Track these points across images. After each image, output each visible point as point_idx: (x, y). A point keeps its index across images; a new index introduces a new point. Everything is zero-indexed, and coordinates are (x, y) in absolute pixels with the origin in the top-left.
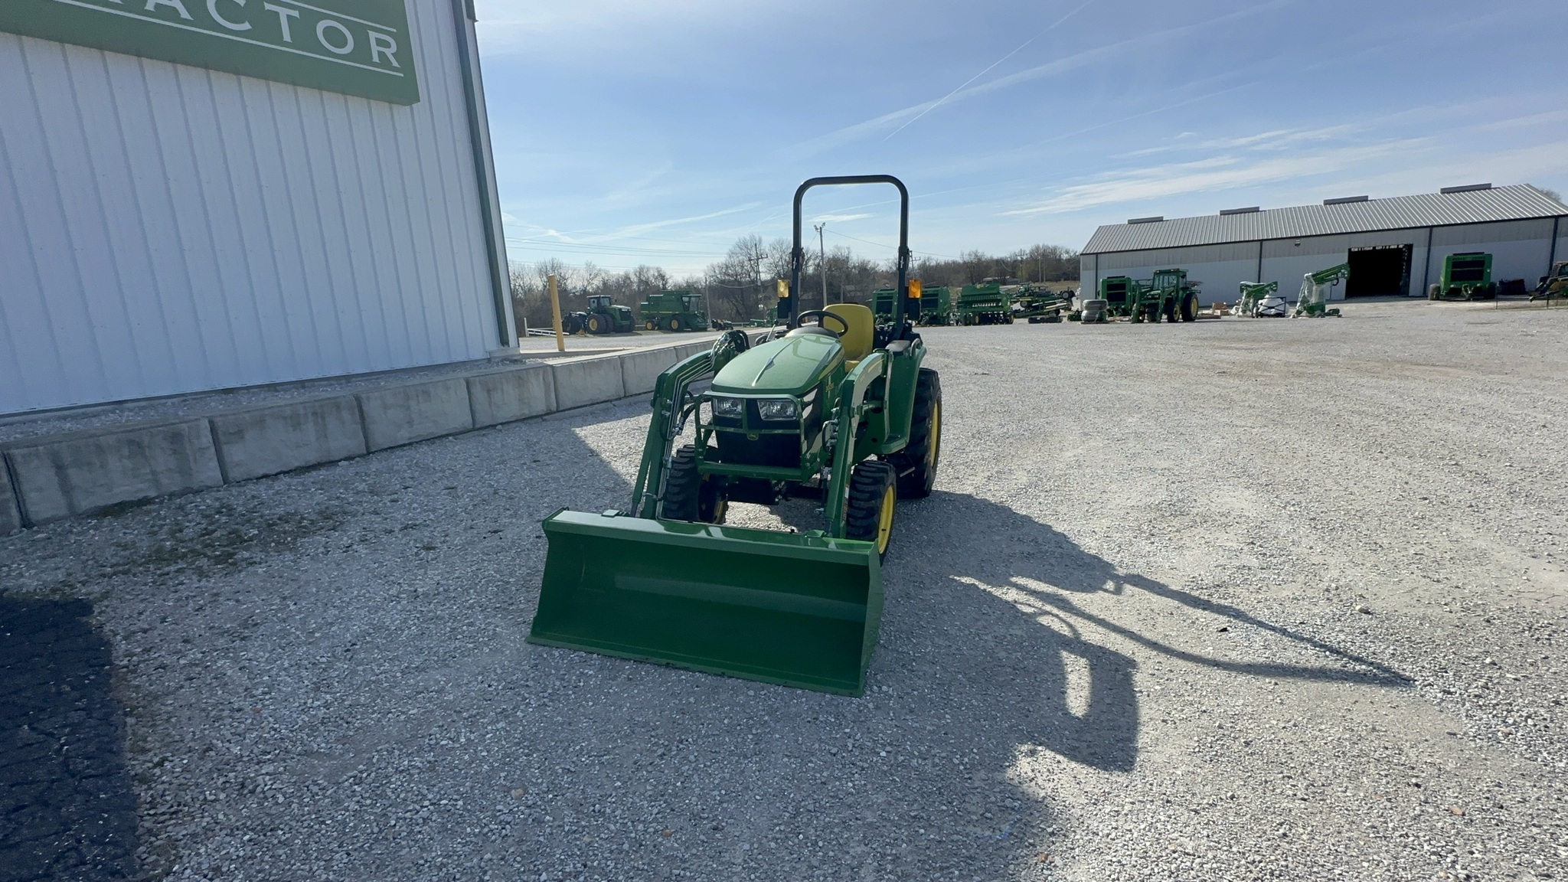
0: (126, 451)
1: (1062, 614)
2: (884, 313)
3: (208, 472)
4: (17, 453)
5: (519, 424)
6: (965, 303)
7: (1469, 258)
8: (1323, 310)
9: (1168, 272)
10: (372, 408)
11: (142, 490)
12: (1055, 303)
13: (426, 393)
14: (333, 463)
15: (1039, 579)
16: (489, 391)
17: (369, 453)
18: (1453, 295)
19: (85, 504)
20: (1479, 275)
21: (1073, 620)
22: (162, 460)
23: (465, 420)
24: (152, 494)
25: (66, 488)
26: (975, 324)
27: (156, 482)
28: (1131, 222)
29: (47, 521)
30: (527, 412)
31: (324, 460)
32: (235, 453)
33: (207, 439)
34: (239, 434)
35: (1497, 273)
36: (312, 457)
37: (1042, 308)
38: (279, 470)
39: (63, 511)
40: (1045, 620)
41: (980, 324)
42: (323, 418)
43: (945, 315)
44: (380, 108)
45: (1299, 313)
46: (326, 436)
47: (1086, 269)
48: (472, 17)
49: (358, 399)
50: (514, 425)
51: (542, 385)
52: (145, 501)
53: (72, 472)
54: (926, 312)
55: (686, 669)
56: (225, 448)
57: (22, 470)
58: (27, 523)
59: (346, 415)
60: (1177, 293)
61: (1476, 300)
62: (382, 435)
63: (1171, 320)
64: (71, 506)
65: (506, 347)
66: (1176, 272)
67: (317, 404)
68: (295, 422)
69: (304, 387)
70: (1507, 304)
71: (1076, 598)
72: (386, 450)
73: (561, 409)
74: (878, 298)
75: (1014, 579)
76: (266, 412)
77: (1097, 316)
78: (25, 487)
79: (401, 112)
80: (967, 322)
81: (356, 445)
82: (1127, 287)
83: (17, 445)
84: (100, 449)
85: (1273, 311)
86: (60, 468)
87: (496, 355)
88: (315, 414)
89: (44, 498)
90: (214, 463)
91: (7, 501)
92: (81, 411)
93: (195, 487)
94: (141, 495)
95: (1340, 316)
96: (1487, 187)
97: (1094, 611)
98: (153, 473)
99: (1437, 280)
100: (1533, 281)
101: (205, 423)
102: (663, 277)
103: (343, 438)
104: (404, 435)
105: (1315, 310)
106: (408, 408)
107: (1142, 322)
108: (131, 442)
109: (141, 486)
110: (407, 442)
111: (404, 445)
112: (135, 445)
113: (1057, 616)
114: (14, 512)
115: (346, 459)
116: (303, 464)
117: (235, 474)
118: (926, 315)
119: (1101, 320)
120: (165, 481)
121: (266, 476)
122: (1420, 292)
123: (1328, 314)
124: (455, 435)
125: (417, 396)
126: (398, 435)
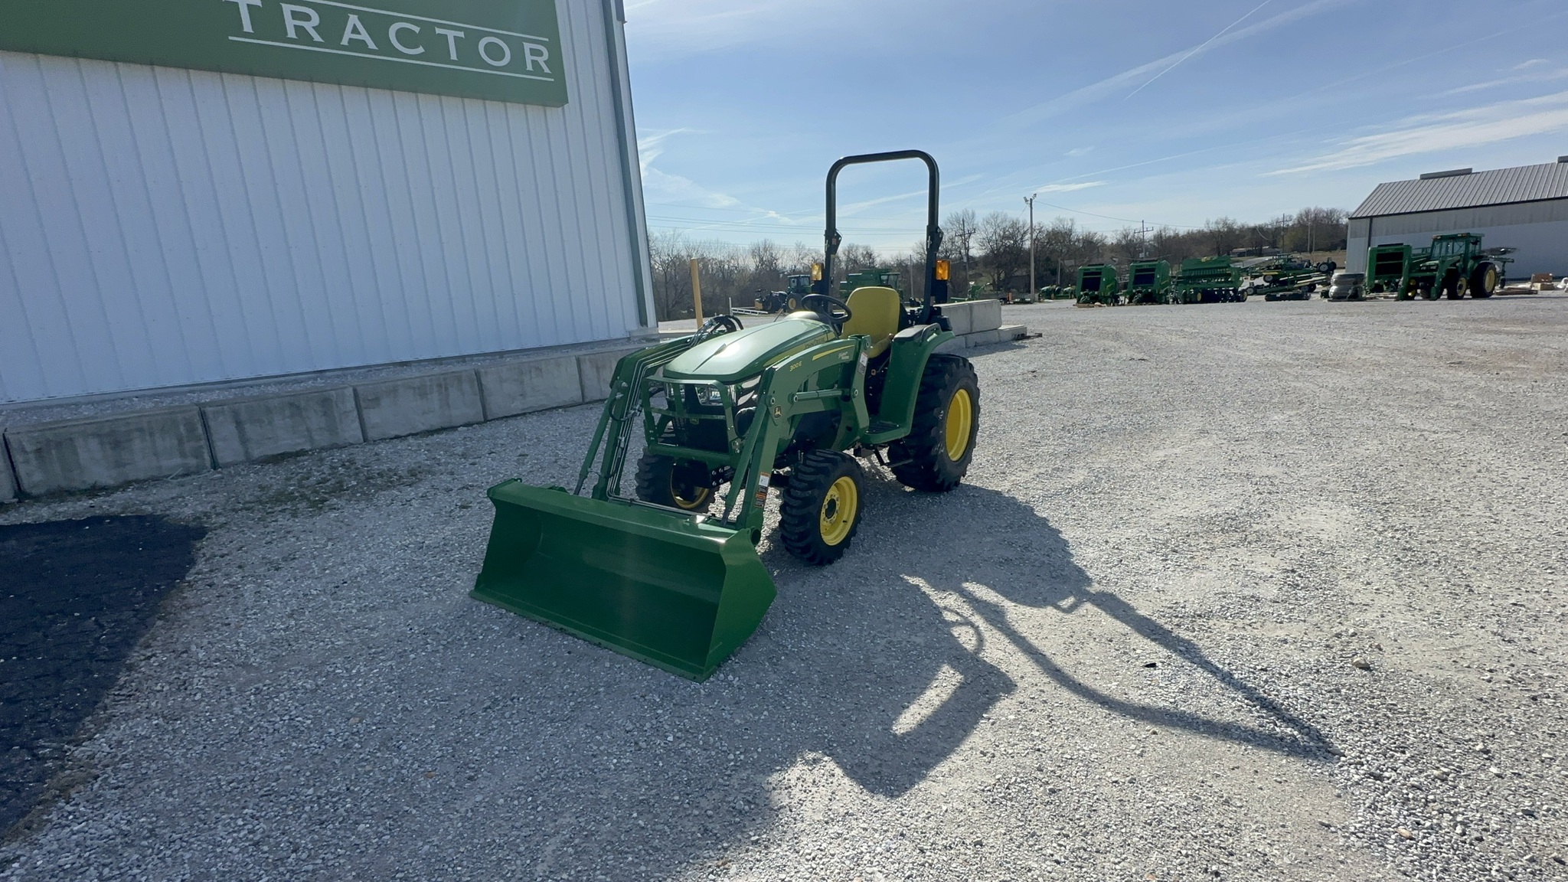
0: (287, 413)
1: (983, 626)
2: (1090, 290)
3: (351, 431)
4: (208, 410)
6: (1186, 279)
9: (1454, 238)
10: (489, 381)
11: (299, 444)
12: (1310, 277)
13: (539, 369)
14: (454, 428)
15: (993, 587)
16: (598, 368)
17: (486, 421)
19: (257, 453)
21: (990, 634)
22: (315, 420)
23: (575, 394)
24: (307, 447)
25: (244, 441)
26: (1196, 302)
27: (311, 439)
28: (1424, 177)
29: (227, 465)
31: (446, 425)
32: (373, 416)
33: (351, 404)
34: (376, 401)
36: (435, 422)
37: (1293, 282)
38: (408, 432)
39: (242, 458)
40: (958, 631)
41: (1203, 301)
42: (446, 389)
43: (1162, 292)
44: (534, 111)
46: (448, 405)
47: (1355, 235)
48: (621, 17)
49: (477, 374)
52: (302, 453)
53: (248, 427)
54: (1140, 289)
55: (574, 635)
56: (365, 412)
57: (212, 423)
58: (215, 465)
59: (466, 387)
60: (1465, 262)
62: (498, 405)
63: (1453, 296)
64: (247, 453)
65: (645, 327)
66: (1466, 238)
67: (442, 377)
68: (422, 392)
69: (464, 361)
72: (502, 418)
74: (1085, 274)
76: (399, 383)
77: (1350, 292)
78: (215, 437)
79: (554, 113)
80: (1188, 300)
81: (474, 413)
82: (1405, 256)
83: (210, 404)
84: (269, 411)
86: (239, 424)
87: (636, 334)
88: (440, 386)
89: (228, 449)
90: (357, 424)
91: (201, 447)
92: (293, 378)
93: (341, 443)
94: (298, 448)
97: (1023, 629)
98: (308, 430)
101: (349, 392)
102: (870, 255)
103: (464, 407)
104: (517, 406)
106: (522, 382)
107: (1411, 298)
108: (291, 405)
109: (298, 441)
110: (520, 412)
111: (518, 415)
112: (295, 408)
113: (976, 627)
114: (207, 457)
115: (464, 426)
116: (428, 428)
117: (372, 434)
118: (1139, 292)
119: (1356, 297)
120: (316, 437)
121: (397, 437)
124: (565, 407)
125: (530, 372)
126: (512, 406)
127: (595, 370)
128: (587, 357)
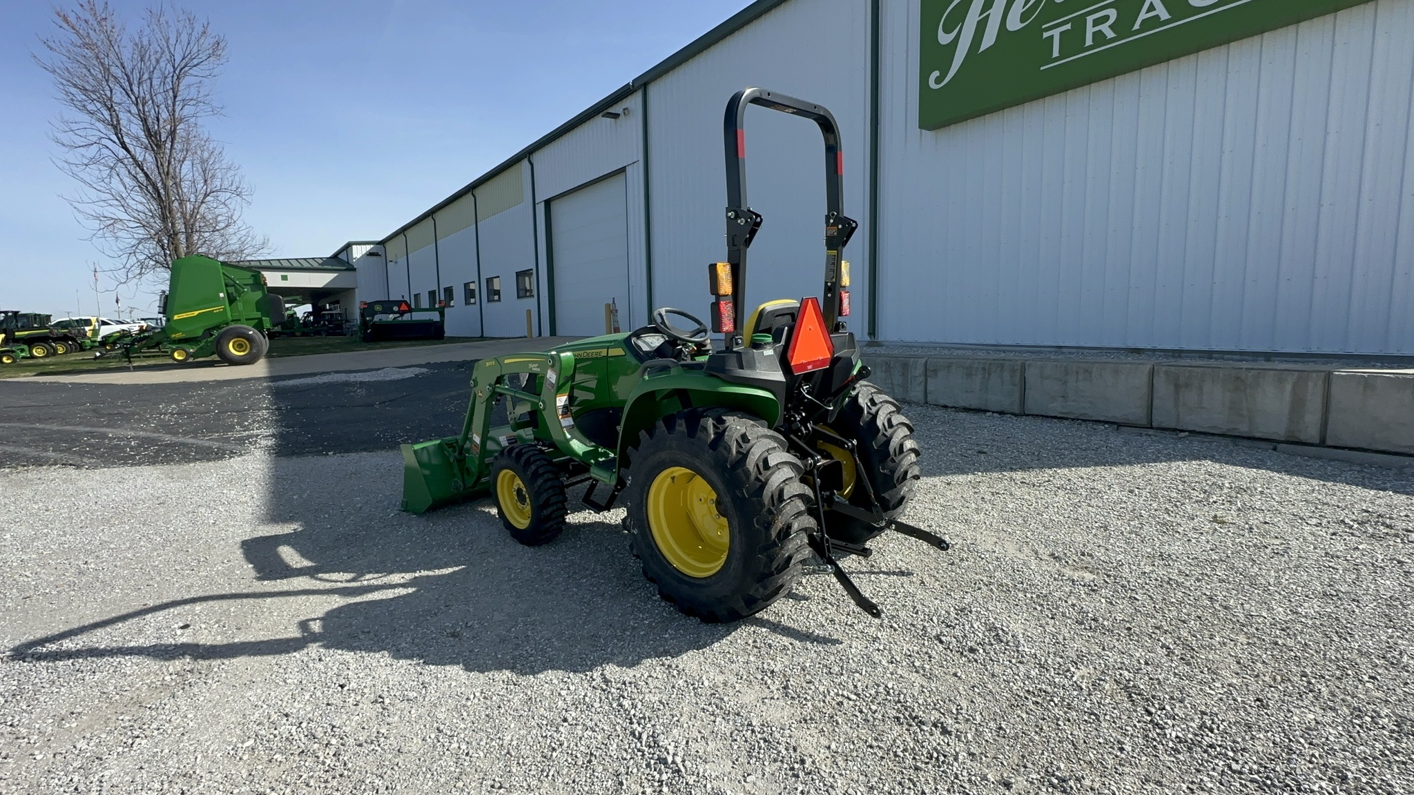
1: (340, 585)
3: (917, 392)
5: (1228, 440)
10: (1033, 377)
13: (1089, 372)
16: (1177, 386)
17: (1021, 414)
21: (328, 586)
22: (899, 378)
23: (1133, 410)
30: (1243, 429)
32: (933, 384)
34: (938, 372)
36: (974, 403)
38: (952, 405)
40: (349, 576)
42: (989, 374)
46: (987, 389)
49: (1023, 366)
50: (1216, 438)
51: (1287, 396)
56: (929, 380)
59: (1006, 375)
62: (1037, 401)
67: (989, 362)
68: (969, 372)
71: (338, 601)
72: (1040, 416)
73: (1329, 442)
75: (410, 590)
81: (1011, 404)
88: (984, 369)
90: (921, 388)
98: (892, 384)
103: (1000, 394)
104: (1056, 408)
106: (1065, 383)
108: (888, 363)
110: (1058, 415)
111: (1055, 417)
113: (341, 582)
115: (995, 412)
116: (967, 405)
124: (1118, 425)
125: (1077, 372)
126: (1051, 405)
127: (1172, 388)
128: (1164, 369)
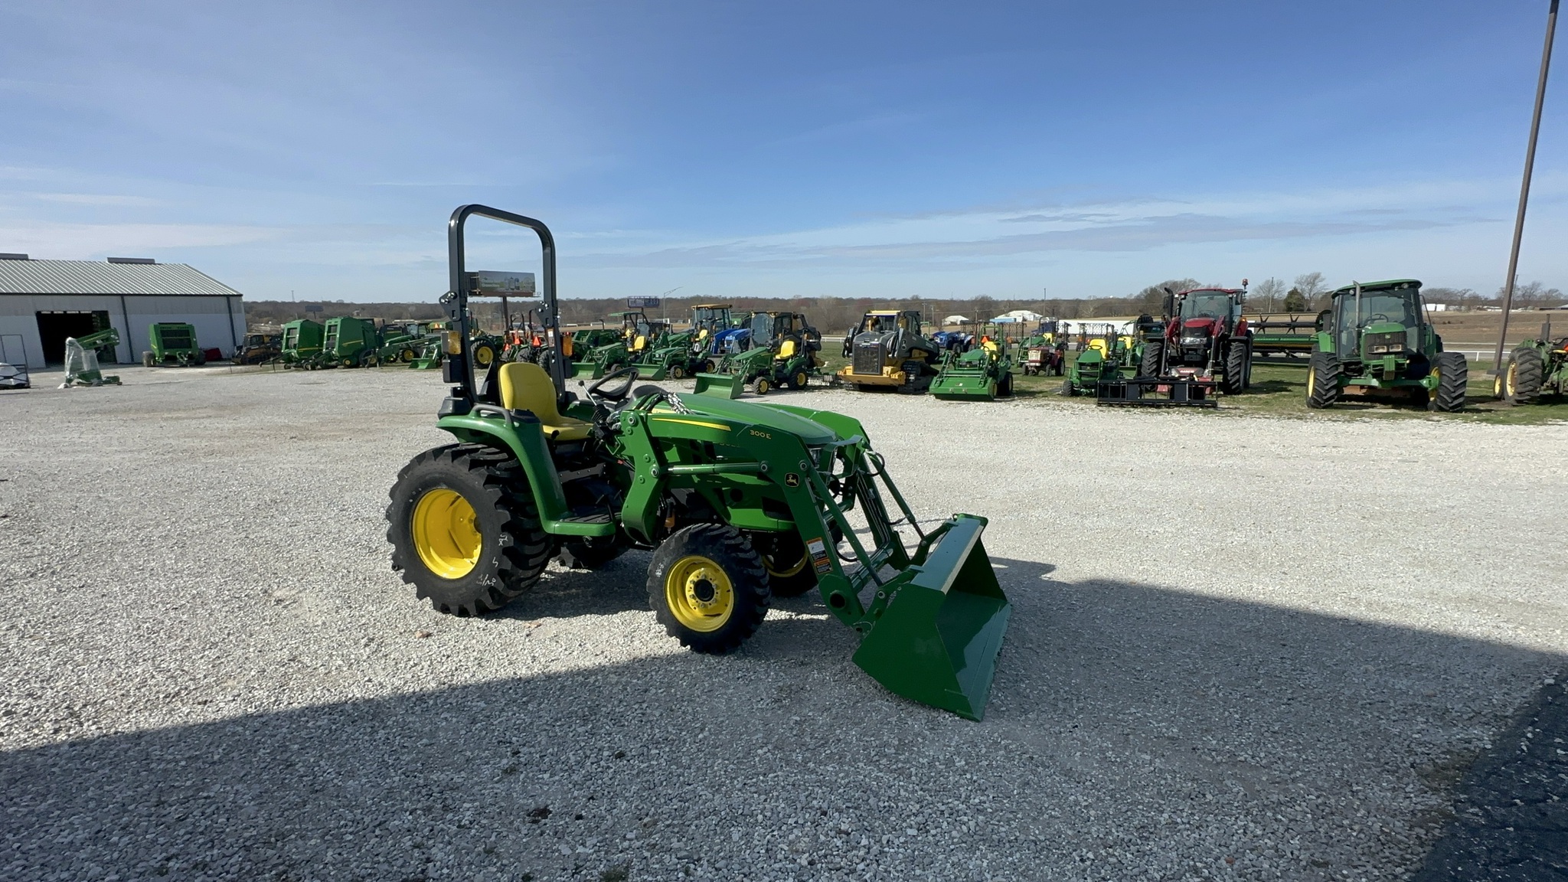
7: (175, 328)
8: (99, 377)
18: (170, 361)
20: (189, 344)
35: (203, 340)
45: (69, 381)
61: (191, 366)
70: (227, 369)
85: (12, 382)
95: (120, 384)
96: (151, 262)
99: (149, 348)
100: (226, 349)
105: (90, 379)
122: (127, 359)
123: (106, 382)
